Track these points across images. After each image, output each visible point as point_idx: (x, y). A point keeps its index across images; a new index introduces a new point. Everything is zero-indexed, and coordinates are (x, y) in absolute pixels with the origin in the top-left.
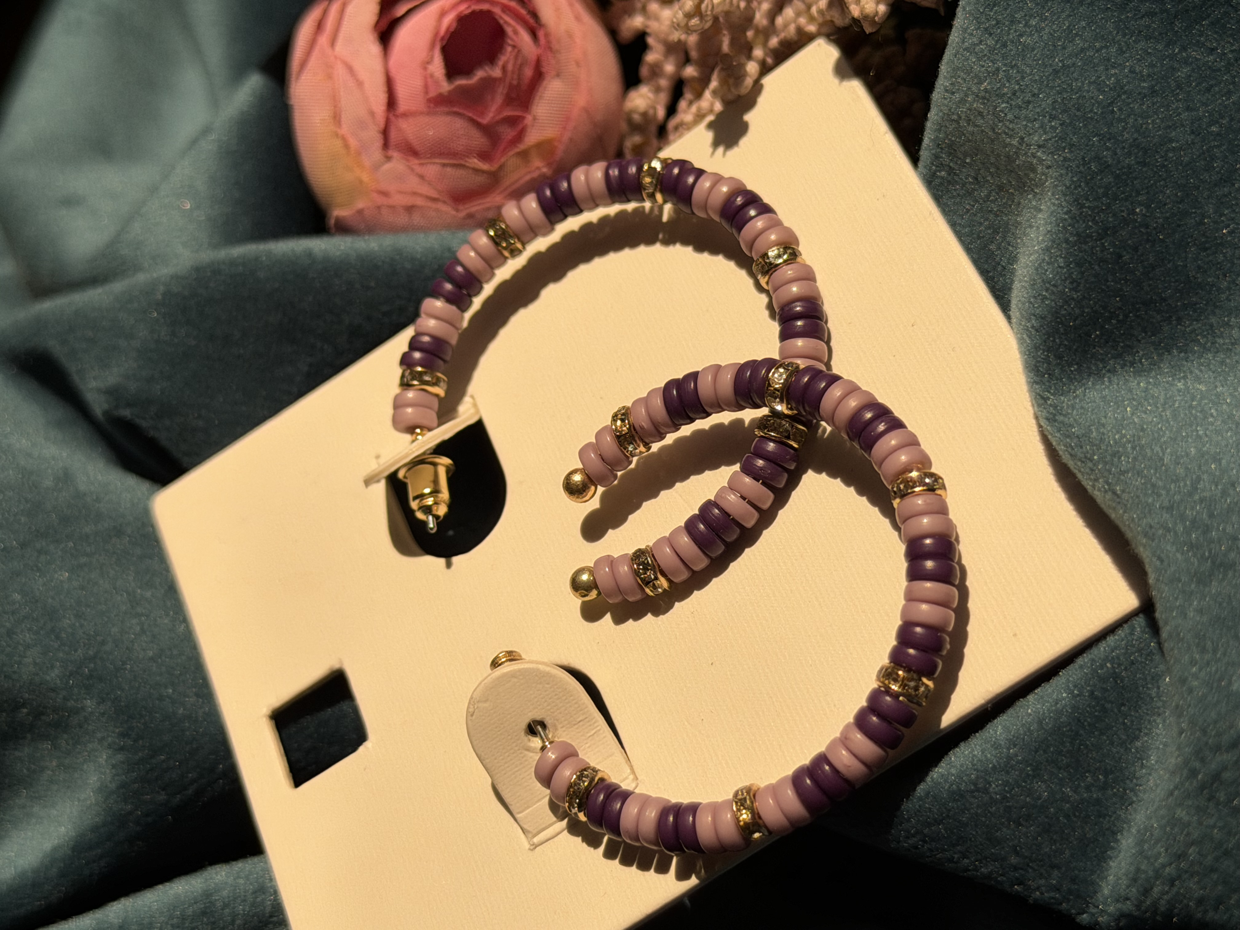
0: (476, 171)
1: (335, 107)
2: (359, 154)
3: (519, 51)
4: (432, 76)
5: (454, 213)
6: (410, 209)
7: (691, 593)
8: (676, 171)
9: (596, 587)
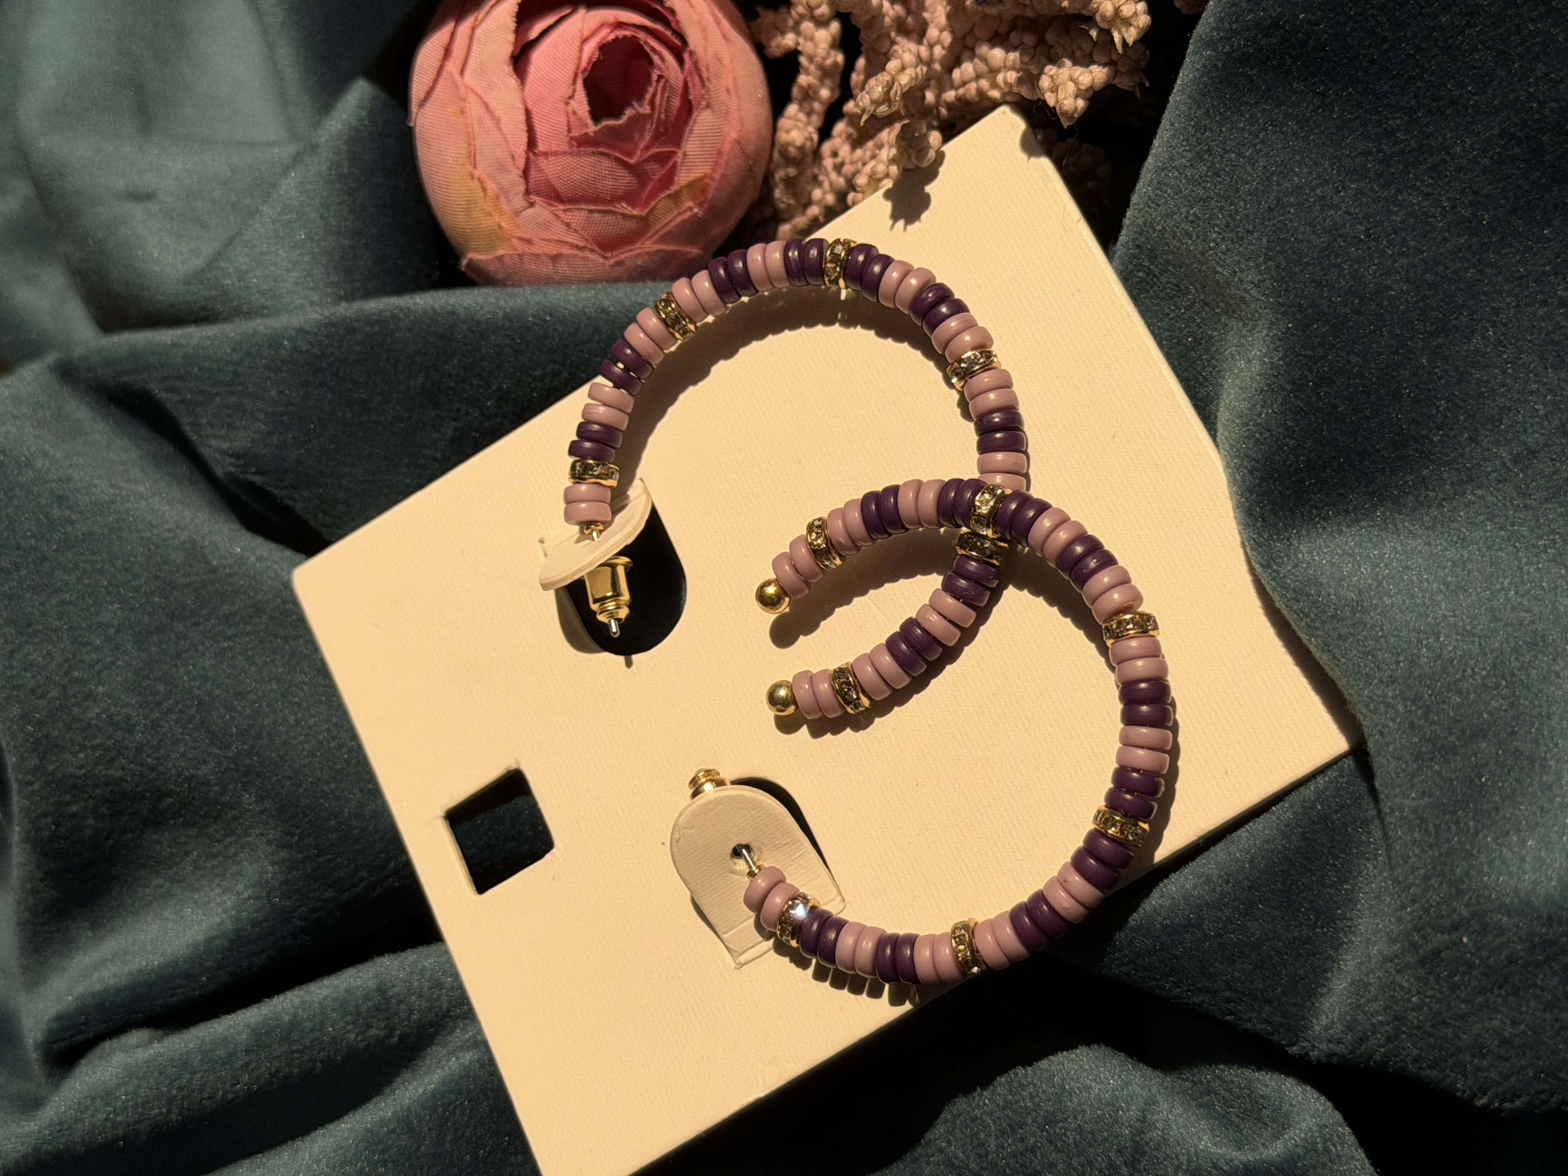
0: (624, 216)
1: (470, 145)
2: (497, 197)
3: (667, 81)
4: (574, 113)
5: (601, 260)
6: (555, 258)
7: (892, 709)
8: (861, 258)
9: (795, 702)
